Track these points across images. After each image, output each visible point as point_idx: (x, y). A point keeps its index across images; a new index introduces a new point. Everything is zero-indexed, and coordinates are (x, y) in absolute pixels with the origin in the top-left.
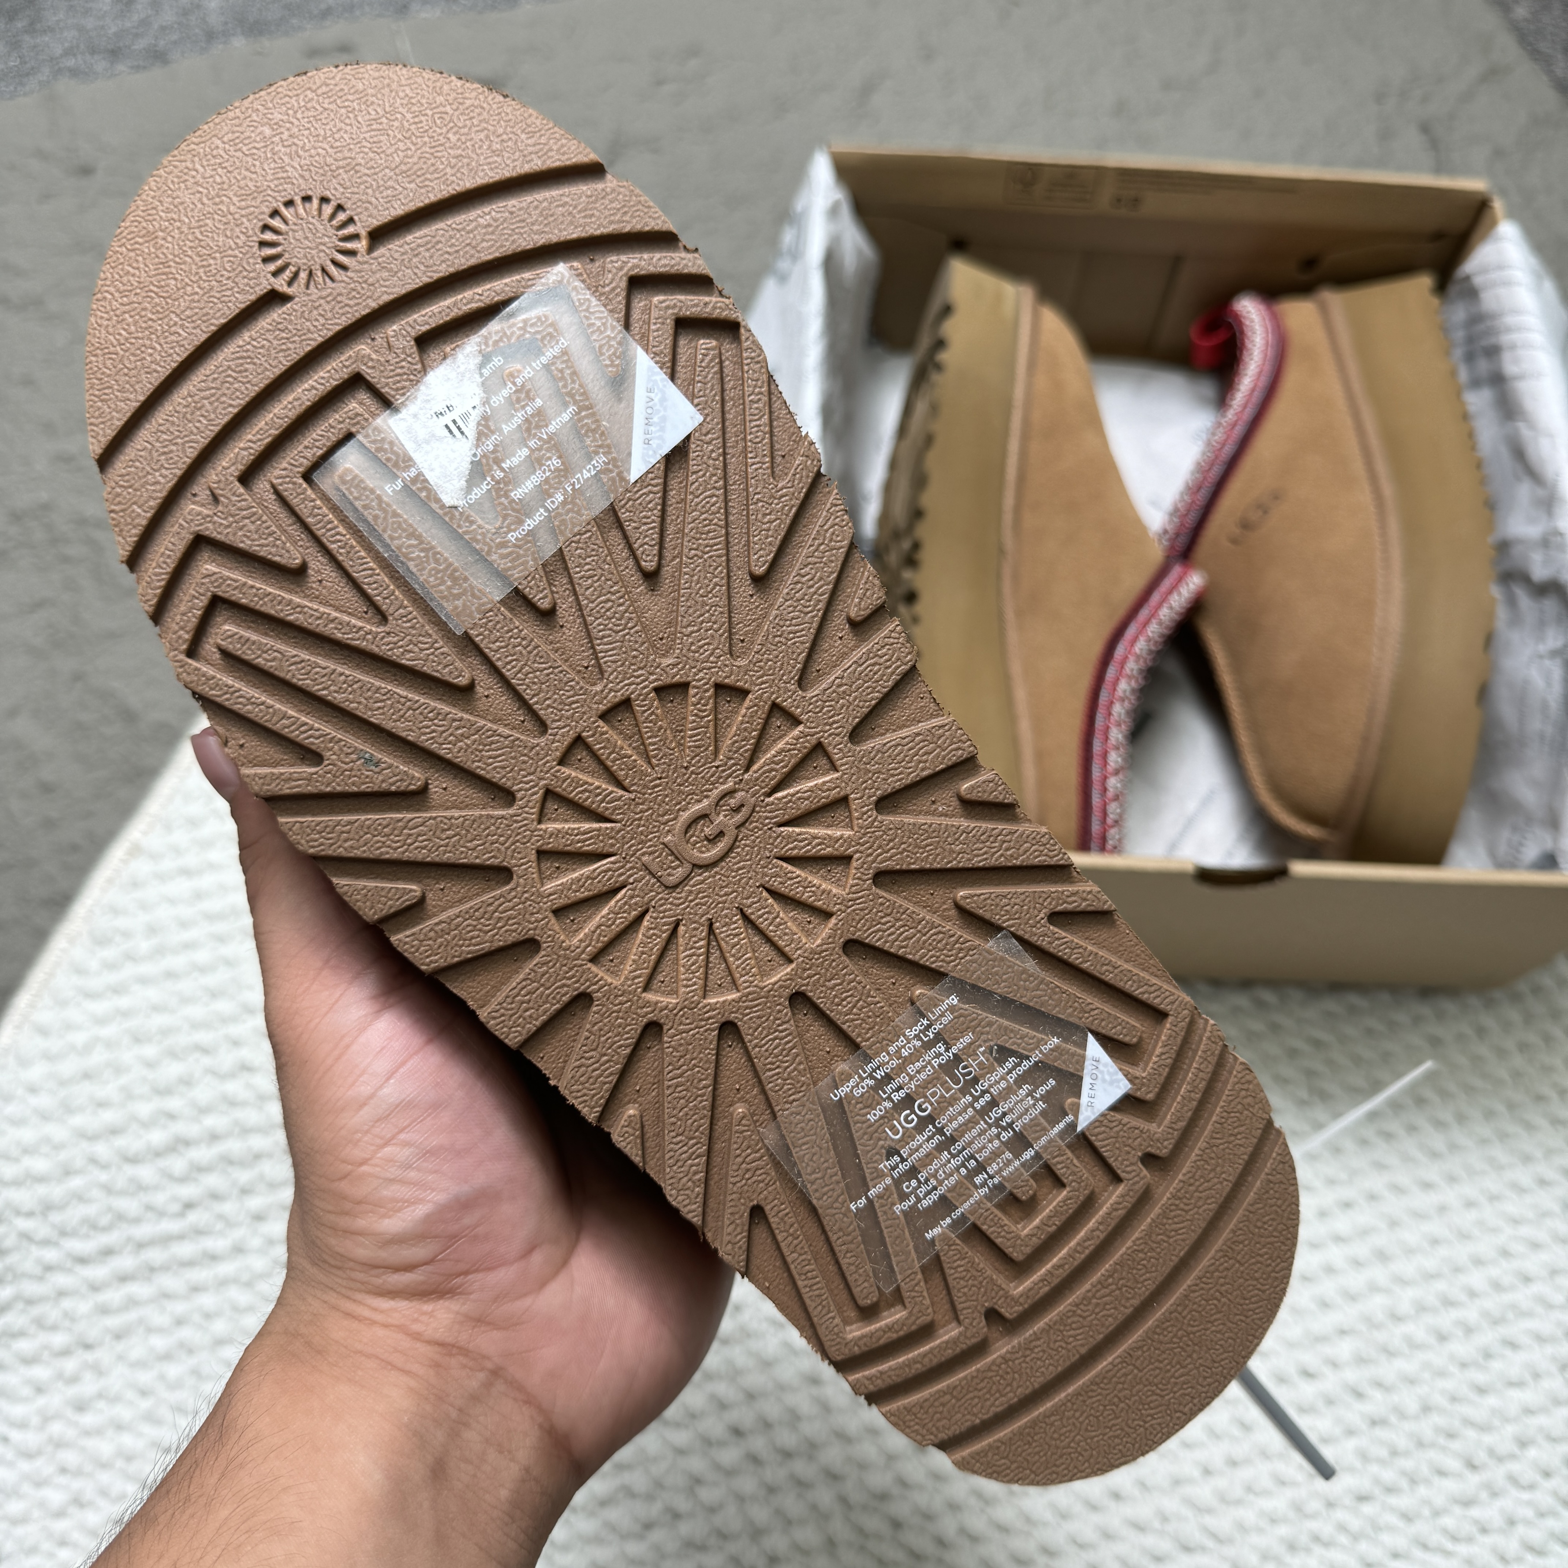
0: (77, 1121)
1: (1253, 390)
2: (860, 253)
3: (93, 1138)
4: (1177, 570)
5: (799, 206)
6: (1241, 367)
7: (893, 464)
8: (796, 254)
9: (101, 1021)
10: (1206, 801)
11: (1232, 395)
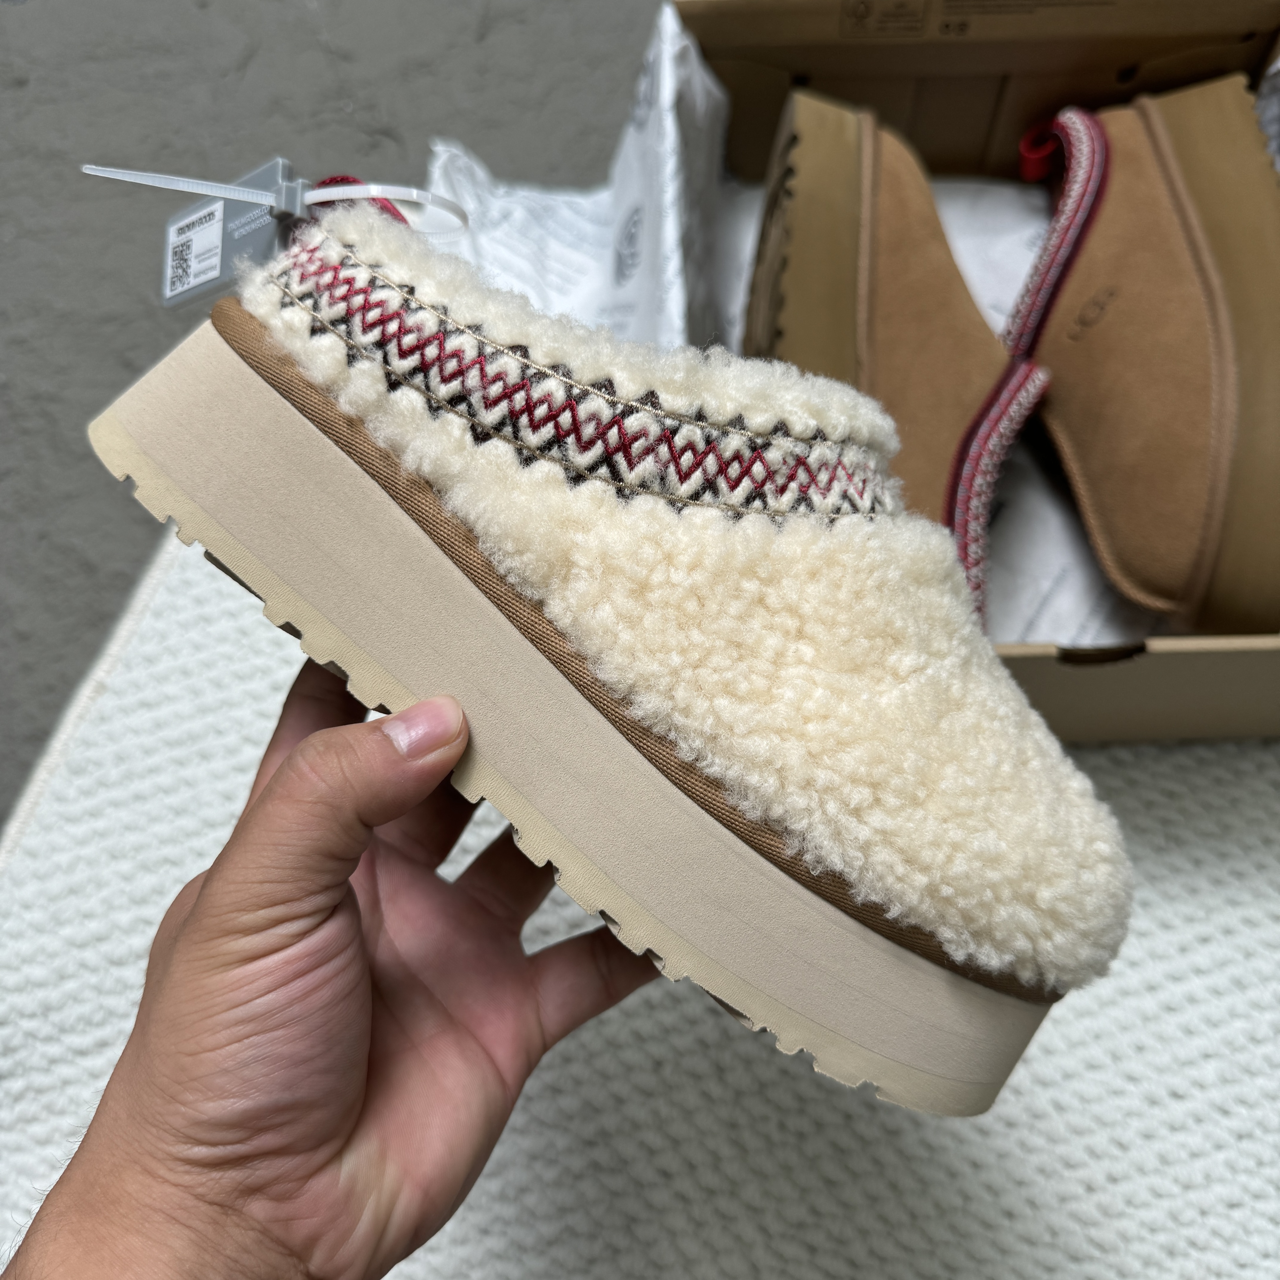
0: (67, 931)
1: (1083, 195)
2: (708, 94)
3: (82, 946)
4: (1023, 369)
5: (651, 57)
6: (1071, 175)
7: (753, 289)
8: (652, 100)
9: (82, 842)
10: (1059, 581)
11: (1065, 202)
